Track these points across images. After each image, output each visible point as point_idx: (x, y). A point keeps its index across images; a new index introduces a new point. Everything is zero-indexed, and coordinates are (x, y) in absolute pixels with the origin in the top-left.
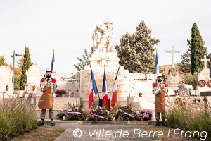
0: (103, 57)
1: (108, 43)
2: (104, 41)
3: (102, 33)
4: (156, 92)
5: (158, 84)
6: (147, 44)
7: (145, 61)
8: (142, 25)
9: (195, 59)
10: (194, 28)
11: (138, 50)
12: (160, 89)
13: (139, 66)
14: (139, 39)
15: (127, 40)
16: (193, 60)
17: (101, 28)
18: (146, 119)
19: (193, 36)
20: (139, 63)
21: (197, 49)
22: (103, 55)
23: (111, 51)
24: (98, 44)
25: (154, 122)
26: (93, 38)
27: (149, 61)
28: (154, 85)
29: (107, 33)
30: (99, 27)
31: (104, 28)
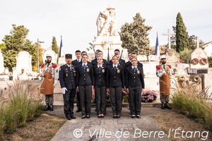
0: (107, 41)
1: (111, 28)
2: (107, 26)
3: (106, 18)
4: (160, 75)
5: (162, 67)
6: (142, 31)
7: (142, 44)
8: (138, 15)
9: (179, 41)
10: (179, 16)
11: (135, 35)
12: (164, 72)
13: (136, 48)
14: (136, 27)
15: (126, 28)
16: (178, 42)
17: (104, 14)
18: (150, 101)
19: (178, 23)
20: (136, 45)
21: (181, 33)
22: (107, 39)
23: (114, 34)
24: (102, 28)
25: (159, 104)
26: (97, 24)
27: (144, 44)
28: (158, 68)
29: (109, 18)
30: (102, 12)
31: (107, 13)
